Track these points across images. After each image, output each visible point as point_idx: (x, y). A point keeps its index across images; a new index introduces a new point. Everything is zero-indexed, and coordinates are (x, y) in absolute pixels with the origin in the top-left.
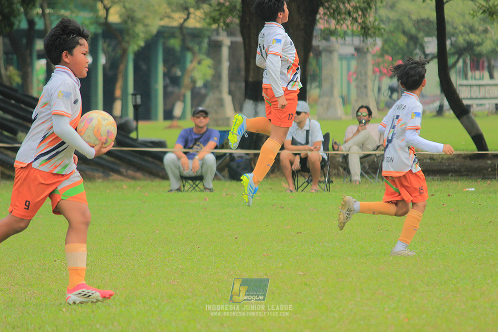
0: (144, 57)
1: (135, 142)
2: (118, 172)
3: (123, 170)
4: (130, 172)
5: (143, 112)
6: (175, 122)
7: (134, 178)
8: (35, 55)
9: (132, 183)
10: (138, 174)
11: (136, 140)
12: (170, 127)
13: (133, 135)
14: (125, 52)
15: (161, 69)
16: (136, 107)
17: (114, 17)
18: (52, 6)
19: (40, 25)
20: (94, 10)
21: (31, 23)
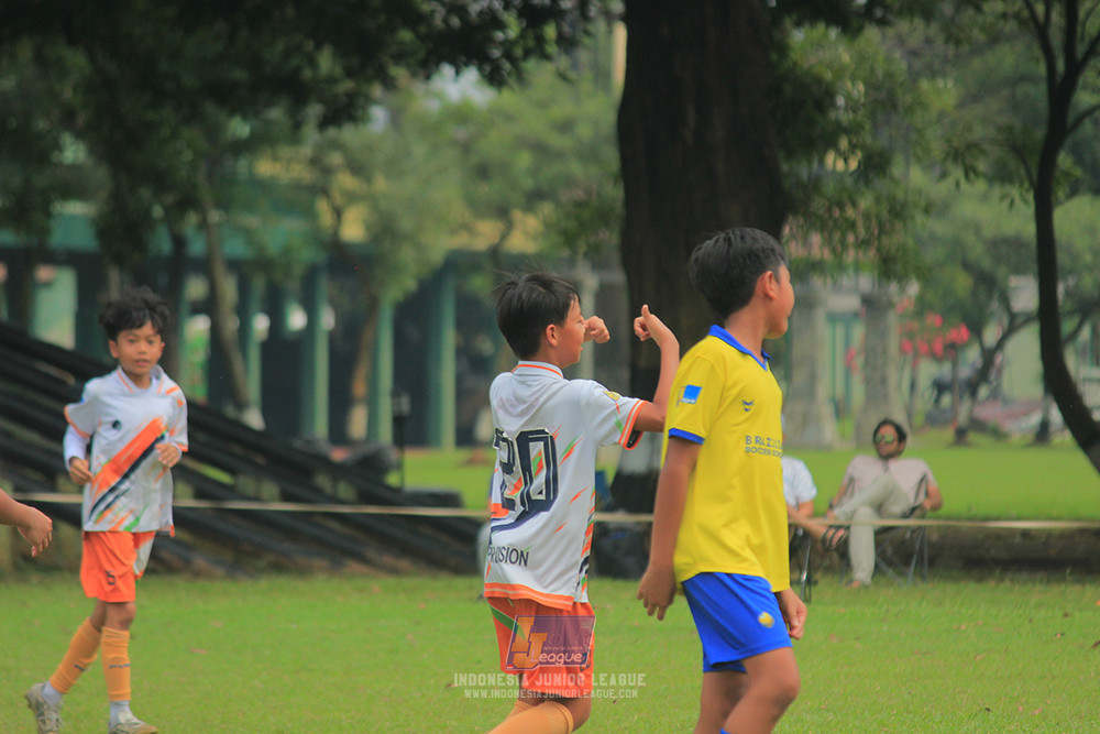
0: (415, 314)
1: (398, 496)
2: (361, 558)
3: (371, 554)
4: (387, 559)
5: (412, 430)
6: (481, 453)
7: (394, 571)
8: (185, 308)
9: (391, 581)
10: (404, 563)
11: (397, 491)
12: (471, 462)
13: (393, 479)
14: (373, 305)
15: (449, 340)
16: (399, 421)
17: (353, 230)
18: (224, 204)
19: (197, 247)
20: (310, 213)
21: (179, 242)
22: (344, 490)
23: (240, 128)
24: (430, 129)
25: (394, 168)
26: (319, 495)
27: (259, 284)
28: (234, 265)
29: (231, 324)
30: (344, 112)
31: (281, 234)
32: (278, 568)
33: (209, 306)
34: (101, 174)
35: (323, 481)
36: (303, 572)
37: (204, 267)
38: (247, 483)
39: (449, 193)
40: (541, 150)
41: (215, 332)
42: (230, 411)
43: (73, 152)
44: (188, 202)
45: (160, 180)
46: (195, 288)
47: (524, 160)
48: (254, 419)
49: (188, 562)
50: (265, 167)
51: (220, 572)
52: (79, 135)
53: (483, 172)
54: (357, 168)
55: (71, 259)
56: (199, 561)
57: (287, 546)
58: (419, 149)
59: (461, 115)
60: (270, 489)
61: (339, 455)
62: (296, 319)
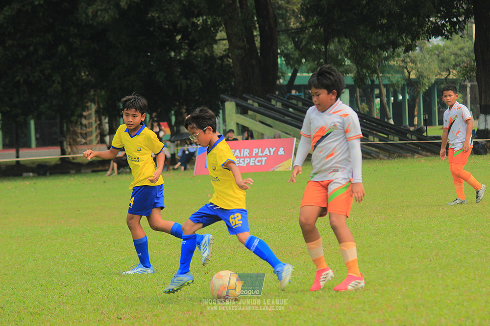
0: (428, 95)
1: (427, 138)
2: (418, 153)
4: (424, 153)
5: (429, 122)
7: (426, 156)
8: (374, 97)
9: (426, 158)
10: (428, 154)
13: (425, 134)
14: (419, 93)
15: (436, 100)
16: (425, 120)
17: (413, 76)
18: (382, 72)
19: (377, 82)
20: (403, 73)
21: (373, 81)
22: (414, 137)
23: (386, 54)
24: (430, 51)
25: (422, 61)
26: (408, 139)
27: (392, 89)
28: (385, 86)
29: (385, 100)
30: (409, 48)
31: (396, 78)
32: (400, 156)
33: (380, 96)
34: (354, 67)
35: (409, 136)
36: (405, 157)
37: (378, 87)
38: (391, 137)
39: (435, 66)
40: (456, 54)
41: (381, 101)
42: (386, 120)
43: (348, 62)
44: (374, 71)
45: (368, 67)
46: (377, 92)
47: (453, 57)
48: (392, 122)
49: (379, 156)
50: (392, 63)
51: (386, 158)
52: (349, 59)
53: (443, 61)
54: (413, 62)
55: (348, 87)
56: (381, 156)
57: (401, 151)
58: (428, 56)
59: (437, 48)
60: (396, 138)
61: (412, 129)
62: (400, 97)
